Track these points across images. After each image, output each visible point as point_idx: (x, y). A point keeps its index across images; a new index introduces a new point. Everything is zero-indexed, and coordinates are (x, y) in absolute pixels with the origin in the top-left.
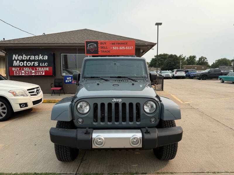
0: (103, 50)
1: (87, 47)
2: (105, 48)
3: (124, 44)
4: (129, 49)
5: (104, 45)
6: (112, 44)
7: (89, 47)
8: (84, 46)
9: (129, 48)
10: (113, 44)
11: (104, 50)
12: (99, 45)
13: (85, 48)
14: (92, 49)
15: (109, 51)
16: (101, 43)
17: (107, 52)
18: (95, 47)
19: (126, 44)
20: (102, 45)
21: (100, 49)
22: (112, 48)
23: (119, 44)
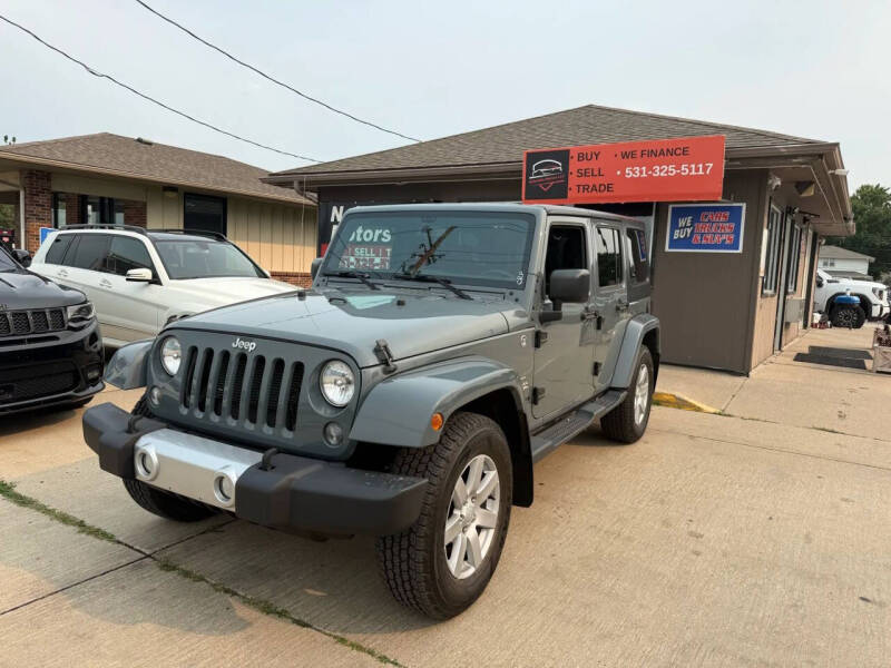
0: (583, 181)
1: (529, 172)
2: (596, 173)
3: (671, 152)
4: (693, 173)
5: (593, 164)
6: (625, 155)
7: (535, 175)
8: (521, 171)
9: (697, 170)
10: (628, 156)
11: (590, 181)
12: (574, 165)
13: (524, 178)
14: (544, 181)
15: (608, 188)
16: (581, 157)
17: (603, 188)
18: (558, 171)
19: (685, 152)
20: (584, 165)
21: (573, 181)
22: (623, 173)
23: (652, 153)
